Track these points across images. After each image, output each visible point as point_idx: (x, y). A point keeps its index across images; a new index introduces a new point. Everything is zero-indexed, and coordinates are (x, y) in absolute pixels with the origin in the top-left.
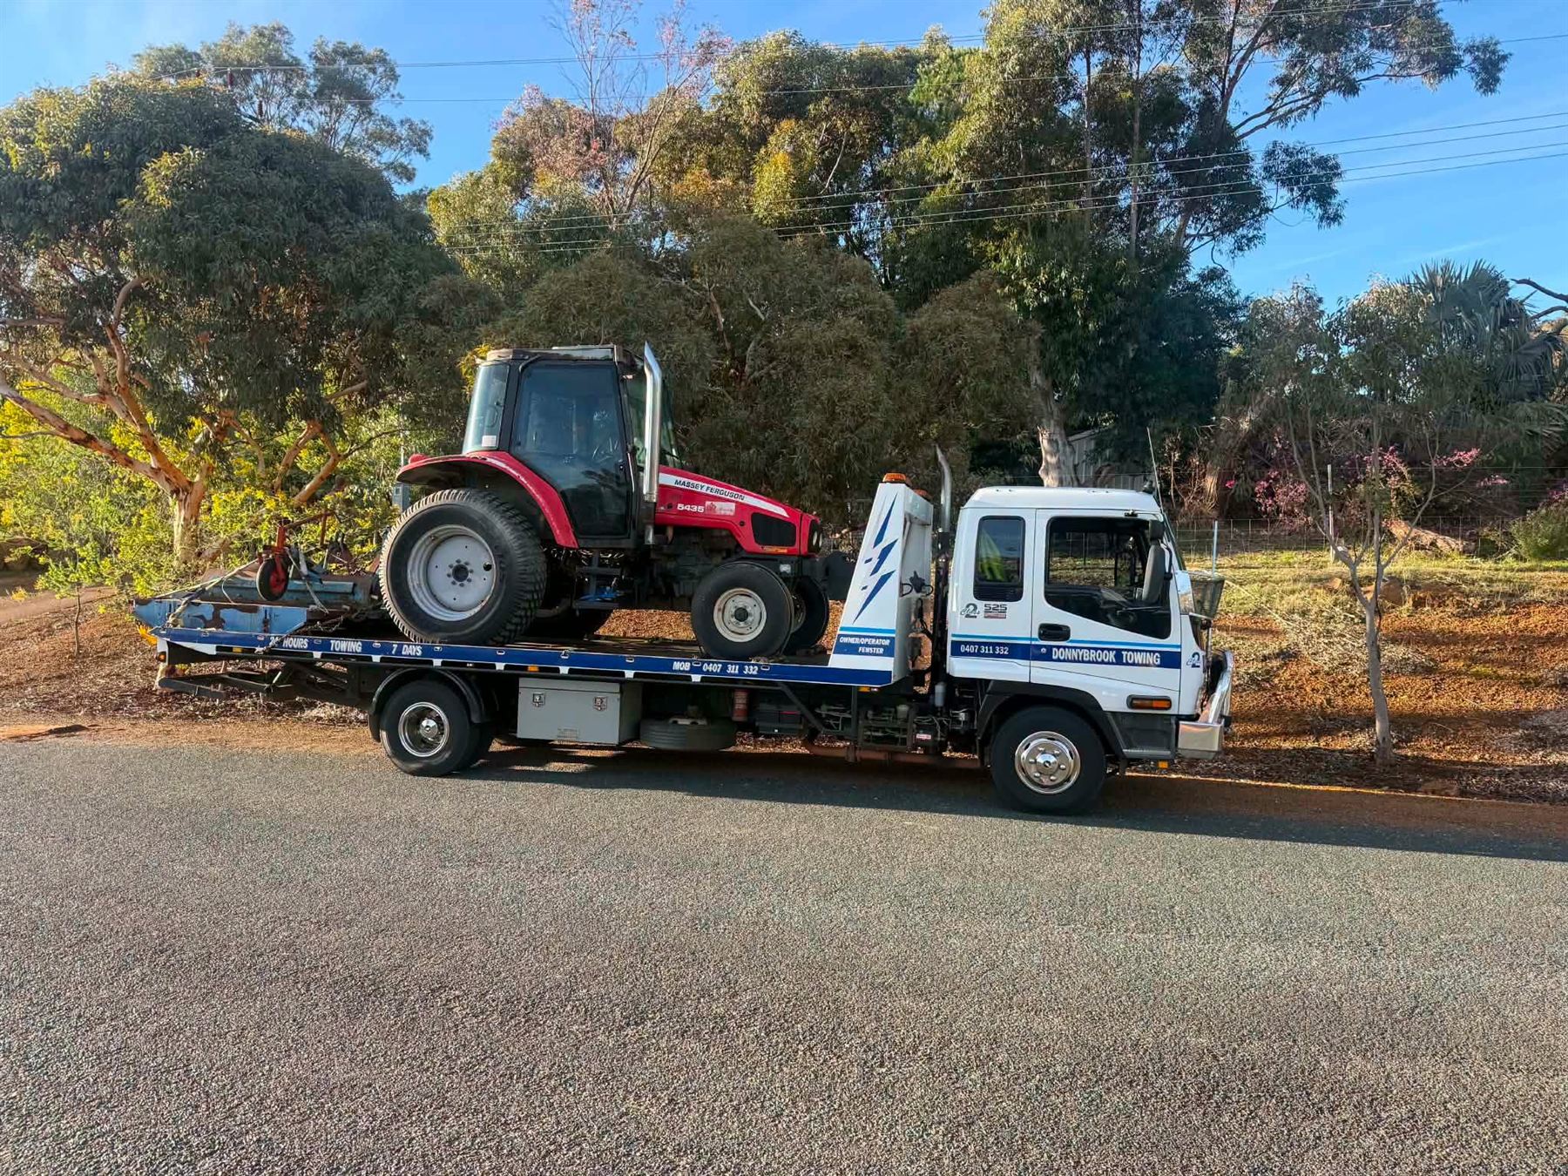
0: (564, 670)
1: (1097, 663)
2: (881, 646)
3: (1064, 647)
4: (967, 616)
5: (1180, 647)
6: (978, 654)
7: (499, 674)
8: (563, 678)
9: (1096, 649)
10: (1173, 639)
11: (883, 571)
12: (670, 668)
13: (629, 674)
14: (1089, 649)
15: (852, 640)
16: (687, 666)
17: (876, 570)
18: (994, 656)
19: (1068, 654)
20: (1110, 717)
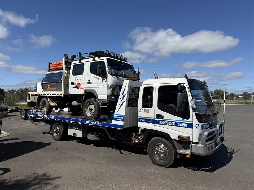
1: (170, 125)
4: (141, 112)
5: (192, 122)
6: (144, 122)
9: (170, 122)
15: (116, 117)
17: (122, 101)
18: (147, 122)
19: (163, 123)
20: (174, 141)
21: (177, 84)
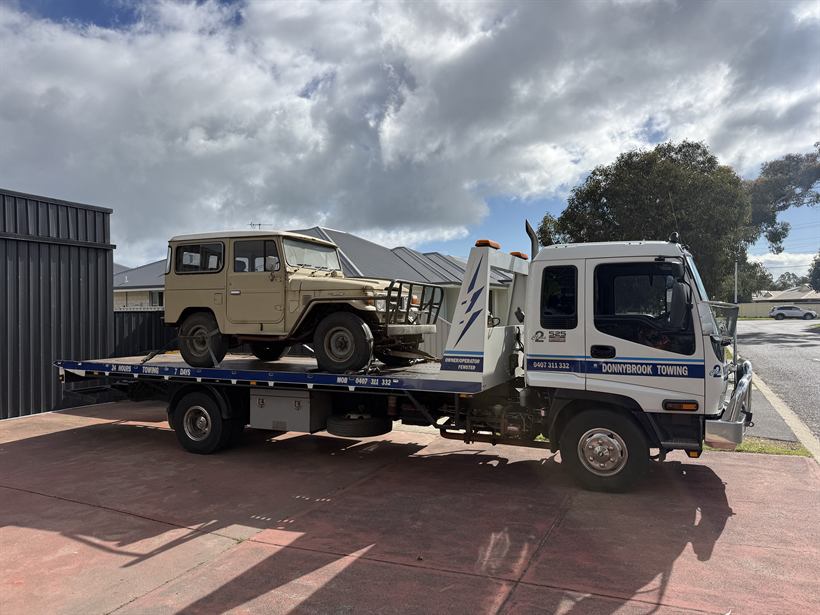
0: (271, 384)
1: (638, 374)
2: (474, 364)
3: (612, 363)
4: (537, 341)
5: (704, 361)
6: (546, 369)
7: (234, 386)
8: (271, 388)
9: (636, 364)
10: (697, 355)
11: (475, 309)
12: (335, 381)
13: (310, 386)
14: (631, 364)
15: (453, 360)
16: (345, 380)
17: (469, 310)
18: (558, 370)
19: (615, 368)
20: (650, 417)
21: (652, 260)
